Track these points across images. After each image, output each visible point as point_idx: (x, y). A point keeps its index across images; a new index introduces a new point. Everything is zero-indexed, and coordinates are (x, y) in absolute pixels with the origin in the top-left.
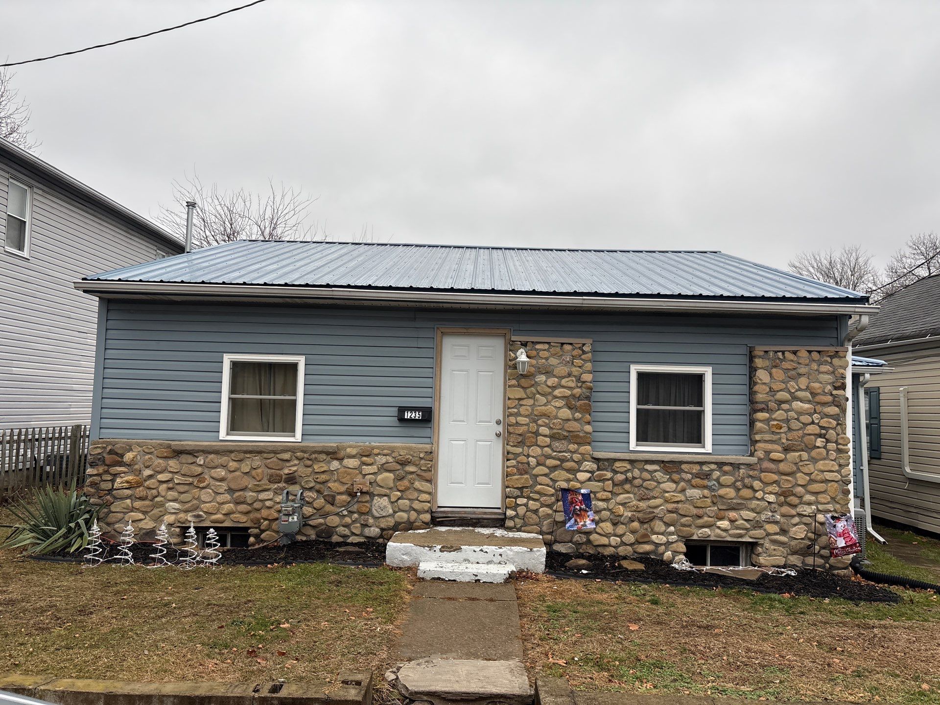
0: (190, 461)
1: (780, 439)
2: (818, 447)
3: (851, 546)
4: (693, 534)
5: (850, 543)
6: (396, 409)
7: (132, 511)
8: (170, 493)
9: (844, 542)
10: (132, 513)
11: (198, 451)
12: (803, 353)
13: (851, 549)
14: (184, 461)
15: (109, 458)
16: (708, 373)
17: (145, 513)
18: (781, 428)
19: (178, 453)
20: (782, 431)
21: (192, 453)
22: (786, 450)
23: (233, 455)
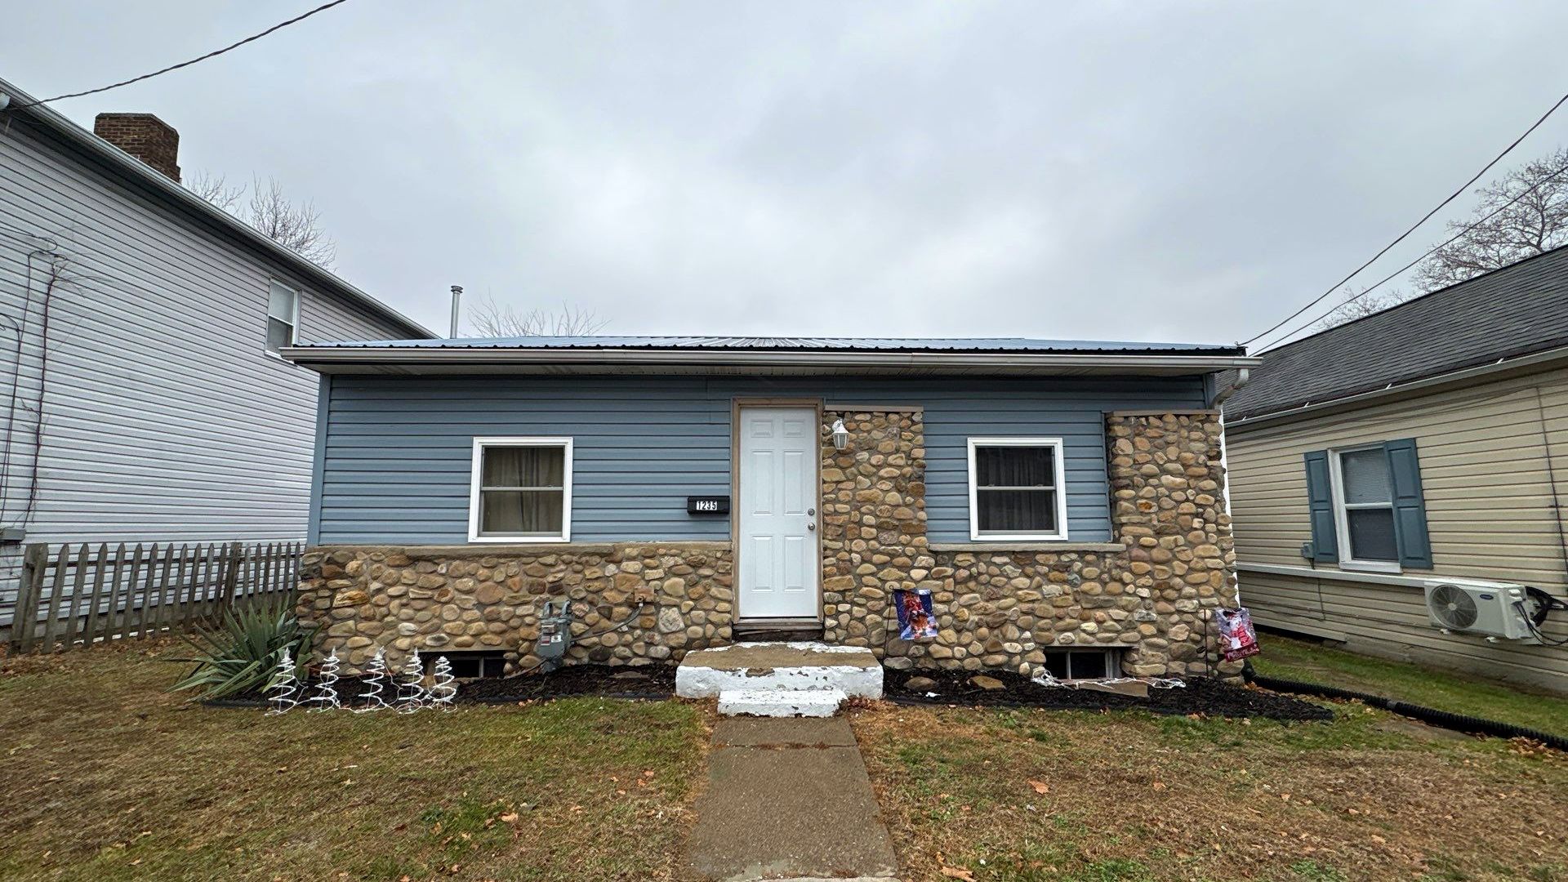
0: (429, 570)
1: (1150, 520)
2: (1196, 529)
3: (1248, 648)
4: (1053, 640)
5: (1245, 644)
6: (686, 499)
7: (356, 635)
8: (404, 610)
9: (1239, 643)
10: (356, 638)
11: (440, 557)
12: (1170, 418)
13: (1249, 650)
14: (421, 570)
15: (327, 569)
16: (1058, 444)
17: (371, 637)
18: (1150, 508)
19: (413, 560)
20: (1152, 511)
21: (432, 559)
22: (1159, 533)
23: (483, 560)
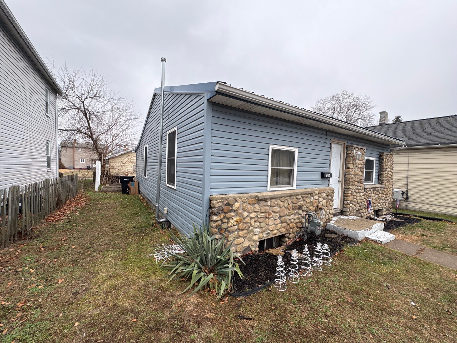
0: (264, 204)
6: (320, 173)
7: (238, 238)
8: (256, 223)
11: (268, 199)
14: (262, 205)
16: (375, 159)
17: (244, 238)
18: (387, 176)
19: (259, 200)
21: (265, 200)
23: (282, 199)
